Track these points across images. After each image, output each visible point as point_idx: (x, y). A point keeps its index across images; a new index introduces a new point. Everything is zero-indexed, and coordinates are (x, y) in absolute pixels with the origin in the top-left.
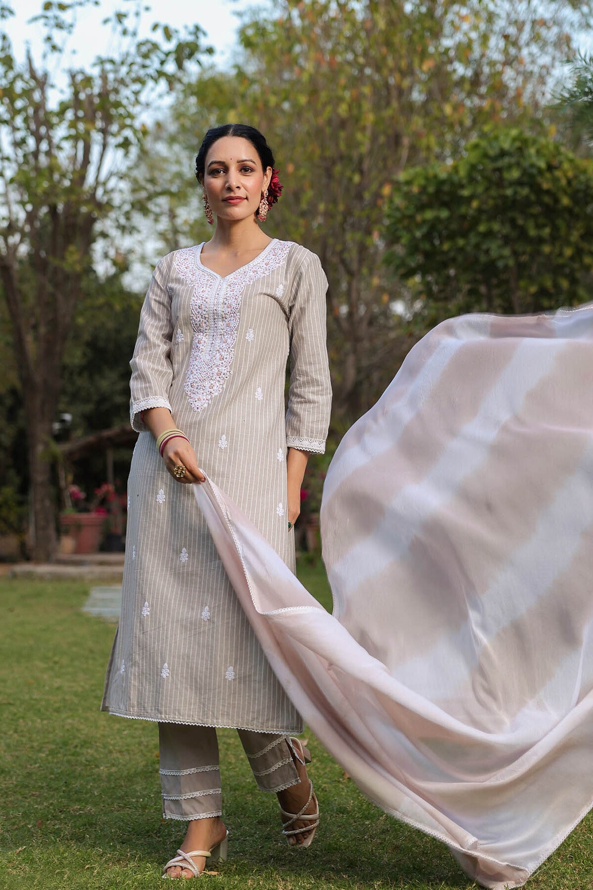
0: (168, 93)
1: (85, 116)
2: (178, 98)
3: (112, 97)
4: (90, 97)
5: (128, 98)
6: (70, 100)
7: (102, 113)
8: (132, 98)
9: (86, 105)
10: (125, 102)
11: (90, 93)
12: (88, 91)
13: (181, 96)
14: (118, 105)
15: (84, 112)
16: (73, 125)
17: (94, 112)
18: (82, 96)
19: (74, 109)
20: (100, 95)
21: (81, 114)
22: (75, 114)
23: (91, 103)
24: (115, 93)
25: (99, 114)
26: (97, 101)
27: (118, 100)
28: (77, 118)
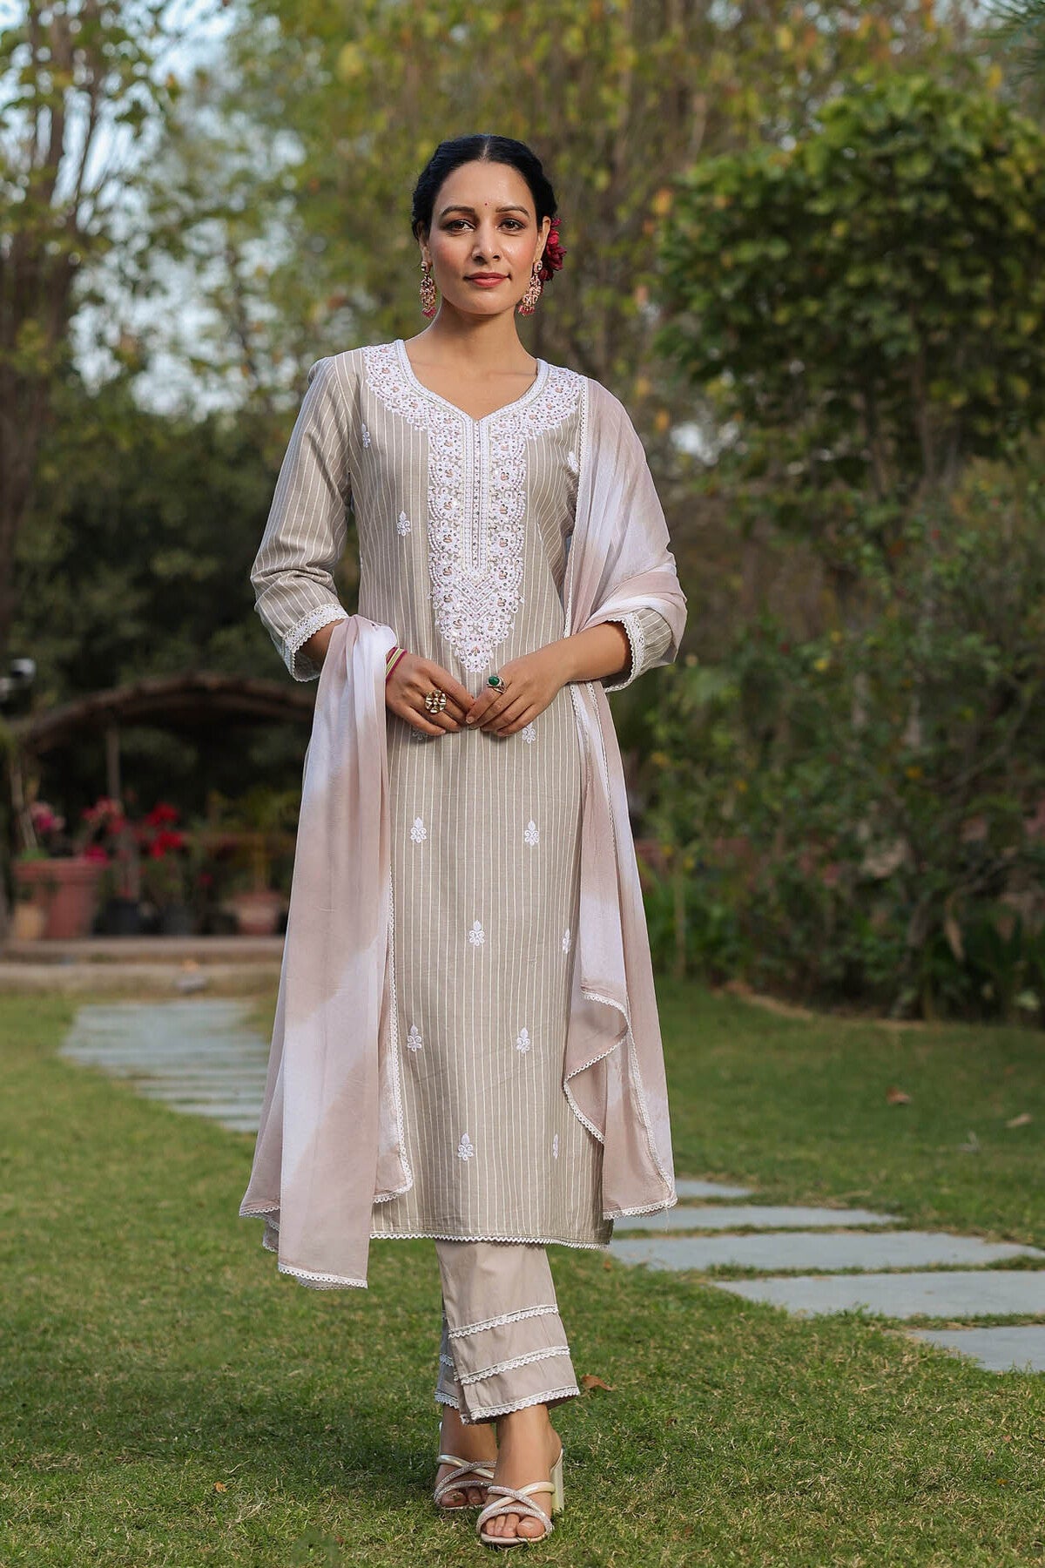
0: (220, 10)
1: (53, 58)
2: (239, 19)
3: (107, 20)
4: (62, 19)
5: (139, 22)
6: (20, 28)
7: (86, 52)
8: (148, 21)
9: (54, 36)
10: (132, 30)
11: (62, 12)
12: (58, 8)
13: (247, 15)
14: (119, 35)
15: (51, 50)
16: (28, 77)
17: (71, 51)
18: (47, 18)
19: (30, 44)
20: (82, 16)
21: (44, 54)
22: (33, 55)
23: (65, 32)
24: (112, 11)
25: (81, 55)
26: (76, 27)
27: (119, 25)
28: (37, 65)
